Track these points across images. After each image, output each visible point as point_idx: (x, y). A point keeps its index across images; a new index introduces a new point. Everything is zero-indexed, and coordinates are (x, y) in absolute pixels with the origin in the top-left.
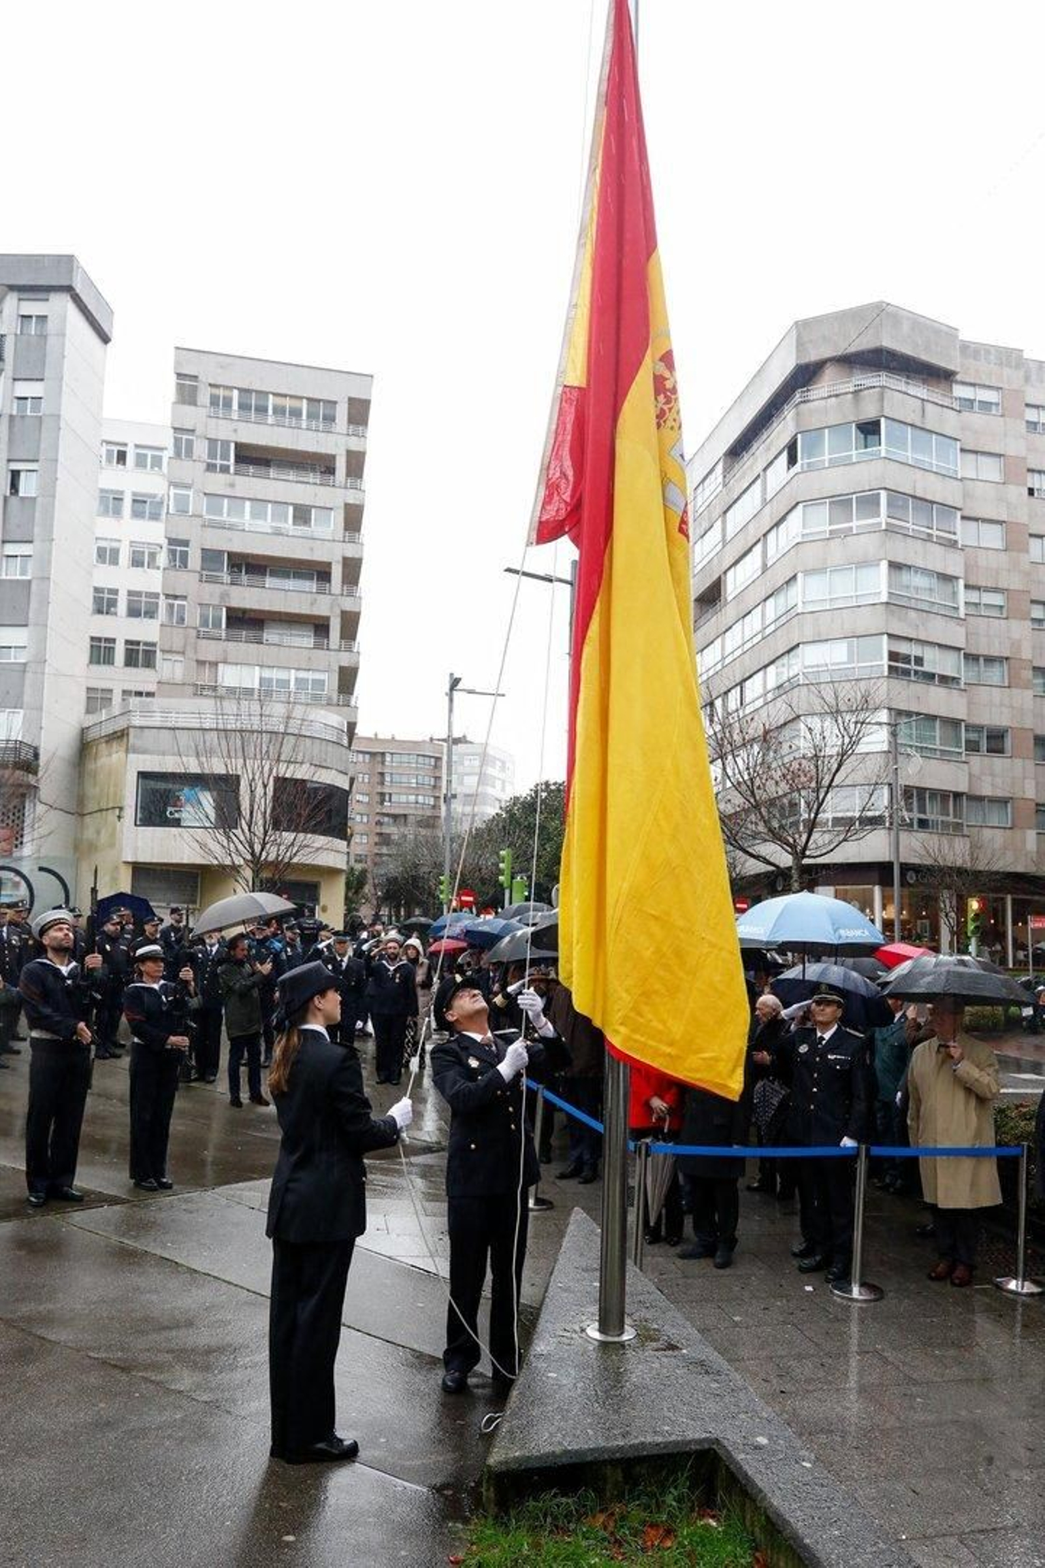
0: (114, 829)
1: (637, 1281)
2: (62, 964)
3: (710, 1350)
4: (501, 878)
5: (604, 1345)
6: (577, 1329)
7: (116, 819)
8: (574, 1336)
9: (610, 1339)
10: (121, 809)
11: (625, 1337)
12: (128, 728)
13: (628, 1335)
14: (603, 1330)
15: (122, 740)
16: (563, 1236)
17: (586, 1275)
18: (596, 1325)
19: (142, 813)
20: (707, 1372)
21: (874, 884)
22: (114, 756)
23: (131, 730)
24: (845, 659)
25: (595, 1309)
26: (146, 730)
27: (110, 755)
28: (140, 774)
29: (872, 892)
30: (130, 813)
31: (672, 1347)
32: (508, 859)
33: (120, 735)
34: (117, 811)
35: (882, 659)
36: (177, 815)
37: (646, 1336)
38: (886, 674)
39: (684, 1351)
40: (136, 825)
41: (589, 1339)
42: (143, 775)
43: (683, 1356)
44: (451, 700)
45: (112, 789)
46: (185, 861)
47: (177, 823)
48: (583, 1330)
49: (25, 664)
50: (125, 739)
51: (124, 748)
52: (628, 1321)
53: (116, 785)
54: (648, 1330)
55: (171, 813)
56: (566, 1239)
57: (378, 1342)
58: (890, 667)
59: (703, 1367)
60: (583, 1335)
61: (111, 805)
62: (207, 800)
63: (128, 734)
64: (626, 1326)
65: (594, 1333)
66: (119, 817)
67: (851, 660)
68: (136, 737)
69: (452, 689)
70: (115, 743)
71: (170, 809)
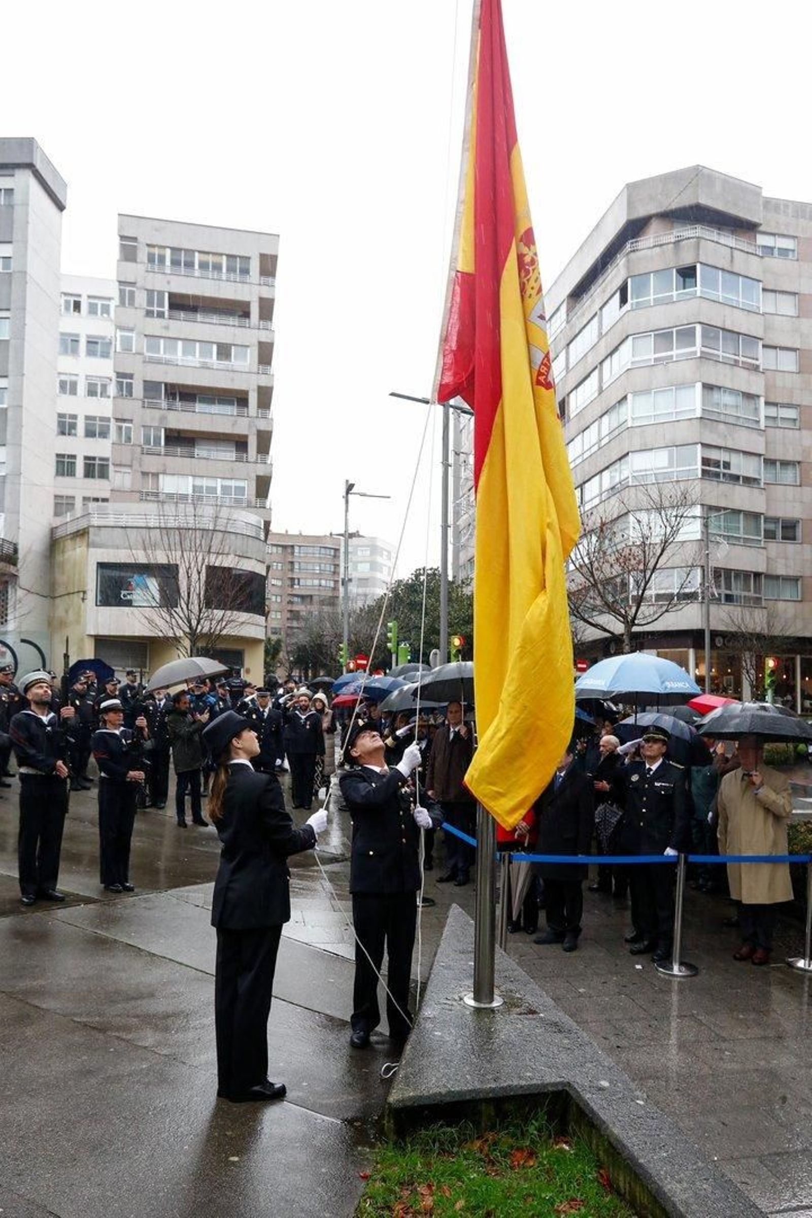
0: (80, 608)
1: (504, 961)
2: (43, 715)
3: (561, 1014)
4: (389, 645)
5: (478, 1011)
6: (457, 998)
7: (81, 601)
8: (454, 1003)
9: (483, 1006)
10: (84, 592)
11: (495, 1004)
12: (88, 528)
13: (497, 1003)
14: (476, 999)
15: (84, 537)
16: (443, 927)
17: (463, 956)
18: (472, 995)
19: (101, 596)
20: (560, 1031)
21: (689, 648)
22: (78, 550)
23: (91, 529)
24: (666, 464)
25: (470, 982)
26: (103, 529)
27: (75, 549)
28: (98, 563)
29: (687, 654)
30: (91, 596)
31: (533, 1012)
32: (395, 630)
33: (82, 534)
34: (81, 595)
35: (695, 464)
36: (129, 597)
37: (510, 1004)
38: (700, 476)
39: (542, 1015)
40: (96, 605)
41: (465, 1006)
42: (101, 566)
43: (541, 1018)
44: (347, 502)
45: (77, 576)
46: (136, 634)
47: (129, 603)
48: (461, 999)
49: (4, 477)
50: (86, 537)
51: (85, 544)
52: (496, 991)
53: (80, 574)
54: (513, 998)
55: (124, 596)
56: (446, 929)
57: (299, 1009)
58: (704, 470)
59: (557, 1027)
60: (462, 1002)
61: (76, 590)
62: (153, 584)
63: (88, 533)
64: (495, 996)
65: (470, 1001)
66: (83, 599)
67: (671, 465)
68: (95, 535)
69: (347, 493)
70: (78, 539)
71: (123, 592)
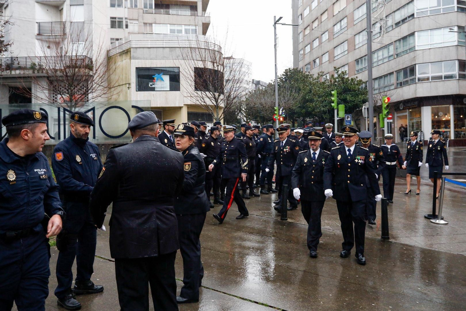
0: (126, 93)
4: (333, 104)
7: (127, 89)
10: (129, 84)
12: (130, 48)
15: (127, 54)
19: (138, 86)
22: (124, 61)
23: (132, 50)
24: (436, 5)
26: (138, 49)
27: (122, 61)
28: (137, 68)
30: (134, 85)
32: (336, 95)
33: (127, 52)
34: (128, 86)
35: (453, 4)
36: (153, 86)
38: (456, 10)
40: (136, 91)
42: (138, 69)
44: (275, 28)
45: (124, 75)
46: (159, 106)
47: (153, 89)
49: (84, 22)
50: (129, 53)
51: (128, 57)
53: (126, 74)
55: (151, 85)
58: (458, 7)
61: (124, 83)
62: (166, 78)
63: (130, 51)
66: (129, 88)
67: (439, 5)
68: (134, 52)
69: (275, 23)
70: (124, 55)
71: (151, 83)
